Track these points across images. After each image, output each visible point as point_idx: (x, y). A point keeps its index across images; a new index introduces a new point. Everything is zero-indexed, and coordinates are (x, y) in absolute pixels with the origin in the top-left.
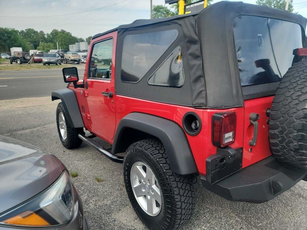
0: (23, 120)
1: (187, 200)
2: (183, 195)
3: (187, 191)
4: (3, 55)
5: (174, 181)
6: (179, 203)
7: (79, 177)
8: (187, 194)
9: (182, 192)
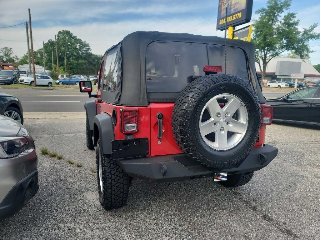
0: (74, 127)
1: (117, 179)
2: (114, 174)
3: (118, 172)
4: (91, 77)
5: (108, 162)
6: (110, 180)
7: (82, 168)
8: (118, 174)
9: (113, 172)
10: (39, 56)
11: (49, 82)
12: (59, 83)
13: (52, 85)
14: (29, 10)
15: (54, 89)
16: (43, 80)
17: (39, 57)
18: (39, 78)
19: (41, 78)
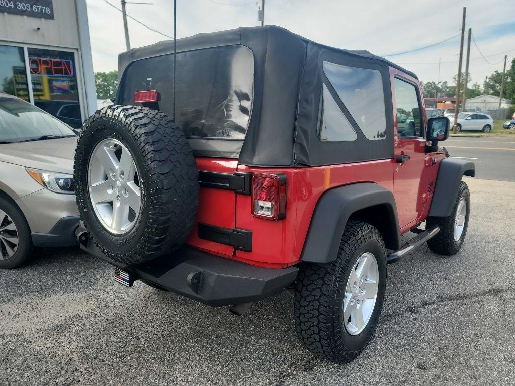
10: (509, 81)
11: (486, 124)
12: (510, 125)
13: (491, 129)
14: (465, 8)
15: (482, 136)
16: (475, 122)
17: (509, 83)
18: (468, 118)
19: (472, 119)
